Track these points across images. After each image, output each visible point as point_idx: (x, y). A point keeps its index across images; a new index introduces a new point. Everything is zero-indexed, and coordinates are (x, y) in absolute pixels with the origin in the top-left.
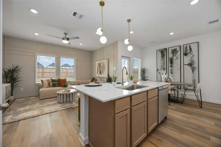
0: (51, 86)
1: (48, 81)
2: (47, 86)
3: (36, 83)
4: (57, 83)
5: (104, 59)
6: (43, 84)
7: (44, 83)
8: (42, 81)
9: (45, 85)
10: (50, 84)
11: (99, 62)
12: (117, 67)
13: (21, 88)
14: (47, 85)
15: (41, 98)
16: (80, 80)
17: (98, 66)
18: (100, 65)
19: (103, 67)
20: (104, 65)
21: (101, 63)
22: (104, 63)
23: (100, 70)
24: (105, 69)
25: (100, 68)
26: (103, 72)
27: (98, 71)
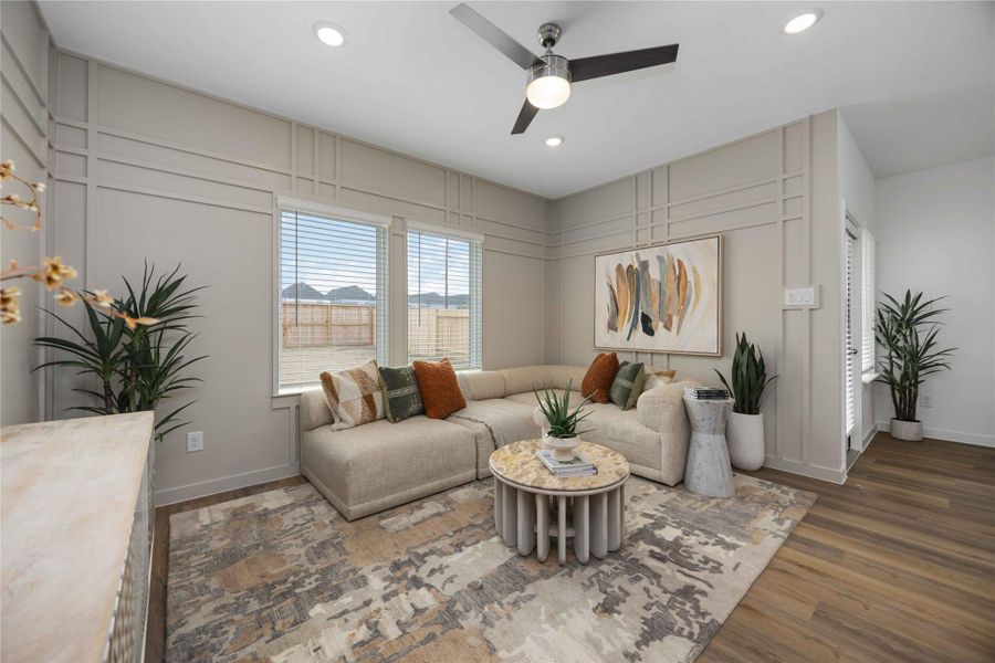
0: (379, 413)
1: (360, 376)
2: (359, 417)
3: (282, 392)
4: (409, 396)
5: (670, 242)
6: (338, 401)
7: (342, 399)
8: (326, 379)
9: (347, 406)
10: (375, 400)
11: (628, 259)
12: (821, 289)
13: (191, 435)
14: (359, 406)
15: (355, 508)
16: (513, 371)
17: (622, 287)
18: (638, 279)
19: (671, 289)
20: (679, 278)
21: (645, 265)
22: (680, 263)
23: (637, 305)
24: (689, 302)
25: (634, 297)
26: (675, 319)
27: (620, 316)
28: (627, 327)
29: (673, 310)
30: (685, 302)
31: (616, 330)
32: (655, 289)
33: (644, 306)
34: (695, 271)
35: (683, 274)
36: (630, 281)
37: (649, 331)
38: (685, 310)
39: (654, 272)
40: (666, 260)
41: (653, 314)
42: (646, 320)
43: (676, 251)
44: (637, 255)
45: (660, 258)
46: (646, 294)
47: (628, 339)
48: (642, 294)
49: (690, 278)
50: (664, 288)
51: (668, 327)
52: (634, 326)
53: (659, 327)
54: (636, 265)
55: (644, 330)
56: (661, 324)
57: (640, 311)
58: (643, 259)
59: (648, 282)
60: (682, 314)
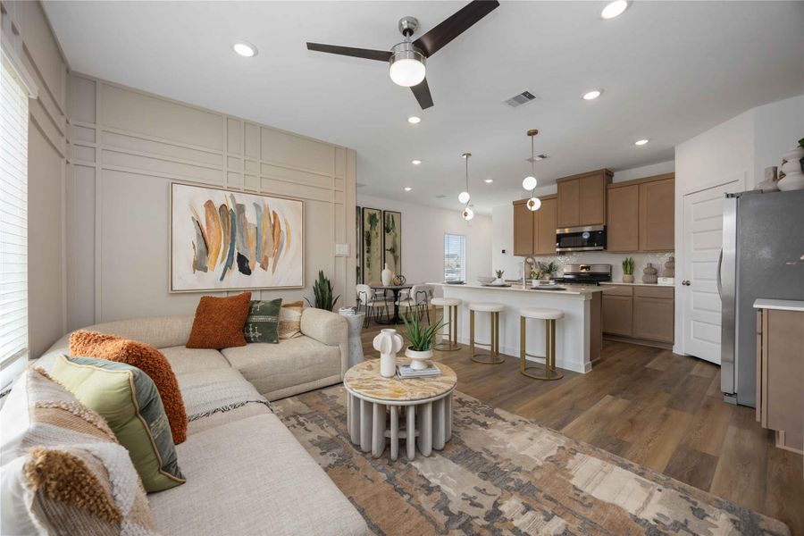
11: (221, 198)
17: (213, 224)
18: (233, 220)
19: (266, 234)
20: (274, 226)
21: (241, 208)
22: (275, 215)
23: (232, 245)
24: (282, 246)
25: (229, 238)
26: (271, 261)
27: (211, 256)
28: (220, 267)
29: (269, 251)
30: (279, 246)
31: (205, 270)
32: (252, 232)
33: (240, 248)
34: (286, 223)
35: (277, 225)
36: (223, 220)
37: (245, 270)
38: (279, 253)
39: (251, 216)
40: (263, 209)
41: (250, 255)
42: (242, 261)
43: (272, 204)
44: (232, 197)
45: (257, 206)
46: (242, 236)
47: (222, 279)
48: (238, 237)
49: (283, 227)
50: (260, 232)
51: (264, 267)
52: (228, 266)
53: (256, 267)
54: (231, 206)
55: (240, 270)
56: (258, 265)
57: (236, 252)
58: (239, 201)
59: (244, 224)
60: (276, 256)
